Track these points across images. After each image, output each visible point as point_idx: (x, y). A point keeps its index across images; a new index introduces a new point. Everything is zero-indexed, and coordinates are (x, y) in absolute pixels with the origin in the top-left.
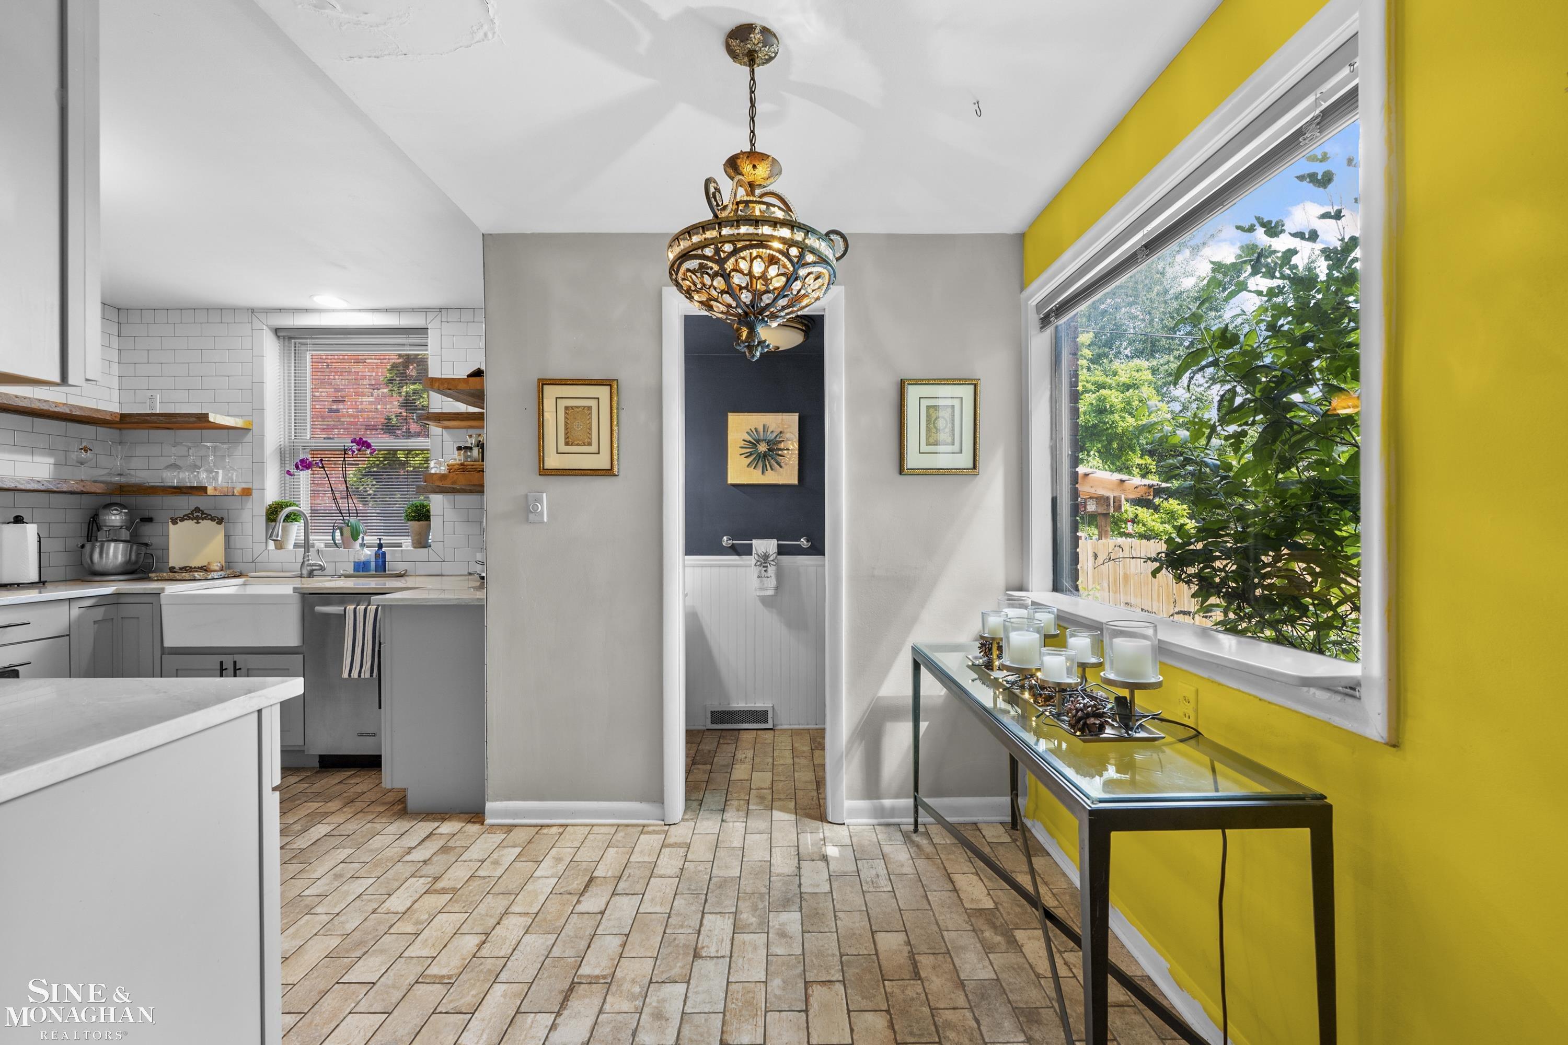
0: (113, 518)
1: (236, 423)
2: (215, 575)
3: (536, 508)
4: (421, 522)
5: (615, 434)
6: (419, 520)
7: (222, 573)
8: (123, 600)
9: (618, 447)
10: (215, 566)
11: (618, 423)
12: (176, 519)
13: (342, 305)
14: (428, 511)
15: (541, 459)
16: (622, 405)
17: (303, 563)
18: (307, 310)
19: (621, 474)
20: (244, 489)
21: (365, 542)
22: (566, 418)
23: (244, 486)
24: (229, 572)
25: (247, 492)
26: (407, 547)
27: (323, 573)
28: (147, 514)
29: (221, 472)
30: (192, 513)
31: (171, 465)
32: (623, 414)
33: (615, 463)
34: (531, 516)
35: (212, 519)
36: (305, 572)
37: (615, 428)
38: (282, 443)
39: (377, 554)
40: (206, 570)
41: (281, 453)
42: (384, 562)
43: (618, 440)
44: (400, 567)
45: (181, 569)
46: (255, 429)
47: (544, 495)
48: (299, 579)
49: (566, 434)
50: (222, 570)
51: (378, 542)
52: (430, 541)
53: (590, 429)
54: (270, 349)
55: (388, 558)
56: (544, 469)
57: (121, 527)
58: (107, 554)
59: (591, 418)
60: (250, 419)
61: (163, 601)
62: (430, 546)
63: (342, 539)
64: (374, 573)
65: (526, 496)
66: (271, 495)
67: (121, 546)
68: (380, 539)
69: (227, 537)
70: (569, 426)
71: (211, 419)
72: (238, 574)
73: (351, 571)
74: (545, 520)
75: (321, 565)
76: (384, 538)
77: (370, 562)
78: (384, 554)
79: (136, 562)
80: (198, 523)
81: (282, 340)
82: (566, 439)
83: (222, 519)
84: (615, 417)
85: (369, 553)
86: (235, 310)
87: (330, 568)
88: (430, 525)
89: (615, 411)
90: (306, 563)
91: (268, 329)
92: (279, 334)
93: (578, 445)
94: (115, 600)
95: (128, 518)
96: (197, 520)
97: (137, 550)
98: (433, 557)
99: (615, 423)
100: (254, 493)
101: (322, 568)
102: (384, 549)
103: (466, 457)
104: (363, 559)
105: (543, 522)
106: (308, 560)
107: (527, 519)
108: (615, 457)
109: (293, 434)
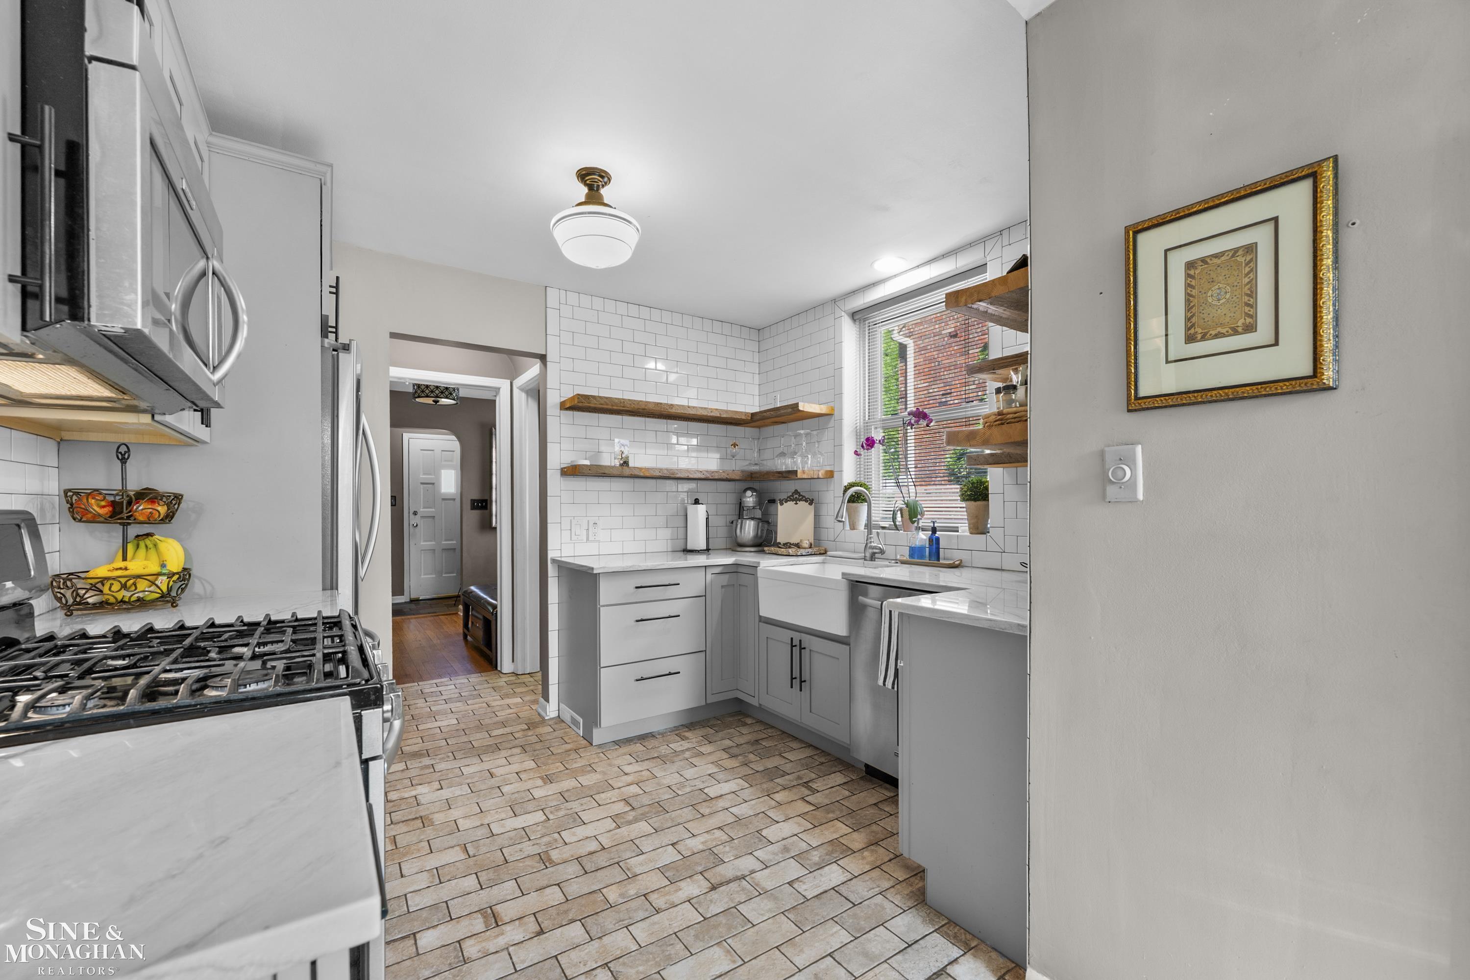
0: (748, 499)
1: (821, 410)
2: (803, 552)
3: (1120, 473)
4: (979, 503)
5: (1328, 291)
6: (975, 500)
7: (810, 550)
8: (741, 570)
9: (1337, 318)
10: (806, 544)
11: (1336, 261)
12: (783, 500)
13: (903, 265)
14: (987, 488)
15: (1132, 378)
16: (1347, 216)
17: (867, 544)
18: (874, 284)
19: (1346, 385)
20: (827, 472)
21: (920, 525)
22: (1188, 286)
23: (829, 468)
24: (815, 550)
25: (830, 475)
26: (964, 531)
27: (883, 556)
28: (772, 497)
29: (810, 456)
30: (792, 496)
31: (781, 453)
32: (1353, 240)
33: (1328, 357)
34: (1111, 491)
35: (806, 501)
36: (868, 555)
37: (1328, 275)
38: (858, 424)
39: (930, 540)
40: (799, 547)
41: (857, 435)
42: (938, 549)
43: (1337, 300)
44: (957, 556)
45: (784, 544)
46: (836, 413)
47: (1139, 449)
48: (862, 561)
49: (1188, 319)
50: (810, 548)
51: (932, 525)
52: (989, 526)
53: (1252, 293)
54: (849, 332)
55: (942, 544)
56: (1137, 398)
57: (754, 508)
58: (745, 529)
59: (1254, 271)
60: (832, 404)
61: (759, 574)
62: (989, 532)
63: (902, 521)
64: (928, 561)
65: (1102, 454)
66: (848, 475)
67: (752, 522)
68: (934, 523)
69: (817, 516)
70: (1195, 301)
71: (801, 408)
72: (822, 552)
73: (906, 557)
74: (1140, 497)
75: (880, 549)
76: (938, 521)
77: (925, 548)
78: (938, 539)
79: (761, 537)
80: (796, 504)
81: (857, 323)
82: (1187, 329)
83: (813, 500)
84: (1328, 248)
85: (924, 537)
86: (822, 304)
87: (890, 552)
88: (988, 505)
89: (1328, 233)
90: (869, 545)
91: (845, 314)
92: (856, 318)
93: (1217, 336)
94: (734, 570)
95: (757, 499)
96: (796, 500)
97: (762, 526)
98: (992, 546)
99: (1328, 261)
100: (836, 474)
101: (882, 552)
102: (938, 534)
103: (1010, 402)
104: (918, 543)
105: (1135, 501)
106: (871, 542)
107: (1104, 496)
108: (1328, 345)
109: (867, 416)
